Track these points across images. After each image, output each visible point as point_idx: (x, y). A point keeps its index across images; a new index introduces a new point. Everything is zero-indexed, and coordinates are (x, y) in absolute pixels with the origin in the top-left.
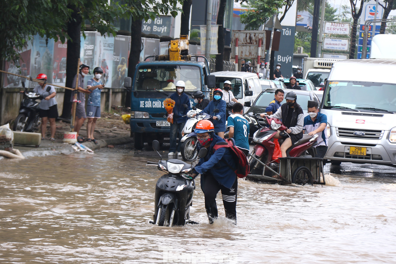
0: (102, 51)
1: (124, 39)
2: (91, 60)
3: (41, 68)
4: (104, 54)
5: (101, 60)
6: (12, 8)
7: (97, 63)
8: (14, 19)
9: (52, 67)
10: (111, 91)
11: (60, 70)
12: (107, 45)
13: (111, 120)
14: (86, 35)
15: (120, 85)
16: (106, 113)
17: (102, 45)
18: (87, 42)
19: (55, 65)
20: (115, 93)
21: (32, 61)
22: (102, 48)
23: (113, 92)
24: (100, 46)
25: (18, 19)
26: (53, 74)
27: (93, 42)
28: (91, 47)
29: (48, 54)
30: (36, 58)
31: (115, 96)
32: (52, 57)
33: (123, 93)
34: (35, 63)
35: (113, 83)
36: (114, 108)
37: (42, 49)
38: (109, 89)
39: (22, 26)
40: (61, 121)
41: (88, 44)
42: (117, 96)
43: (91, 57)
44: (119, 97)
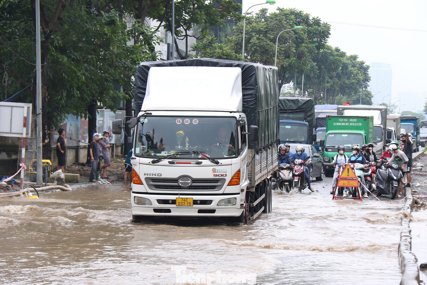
0: (109, 121)
1: (121, 113)
2: (102, 127)
3: (73, 134)
4: (109, 123)
5: (108, 127)
6: (56, 98)
7: (106, 129)
8: (57, 105)
9: (79, 132)
10: (115, 145)
11: (84, 134)
12: (111, 117)
13: (116, 164)
14: (99, 111)
15: (120, 141)
16: (112, 159)
17: (108, 117)
18: (99, 116)
19: (81, 131)
20: (117, 147)
21: (68, 130)
22: (108, 119)
23: (116, 146)
24: (107, 118)
25: (59, 105)
26: (80, 137)
27: (103, 116)
28: (102, 119)
29: (77, 125)
30: (70, 128)
31: (117, 148)
32: (79, 127)
33: (122, 146)
34: (70, 131)
35: (116, 141)
36: (117, 156)
37: (73, 121)
38: (113, 144)
39: (62, 109)
40: (86, 166)
41: (99, 117)
42: (118, 148)
43: (102, 125)
44: (119, 149)
